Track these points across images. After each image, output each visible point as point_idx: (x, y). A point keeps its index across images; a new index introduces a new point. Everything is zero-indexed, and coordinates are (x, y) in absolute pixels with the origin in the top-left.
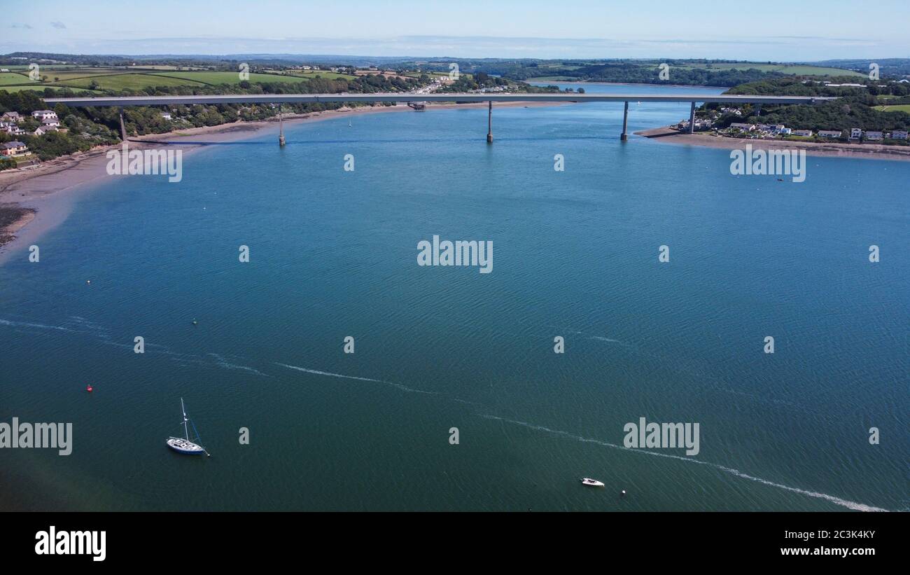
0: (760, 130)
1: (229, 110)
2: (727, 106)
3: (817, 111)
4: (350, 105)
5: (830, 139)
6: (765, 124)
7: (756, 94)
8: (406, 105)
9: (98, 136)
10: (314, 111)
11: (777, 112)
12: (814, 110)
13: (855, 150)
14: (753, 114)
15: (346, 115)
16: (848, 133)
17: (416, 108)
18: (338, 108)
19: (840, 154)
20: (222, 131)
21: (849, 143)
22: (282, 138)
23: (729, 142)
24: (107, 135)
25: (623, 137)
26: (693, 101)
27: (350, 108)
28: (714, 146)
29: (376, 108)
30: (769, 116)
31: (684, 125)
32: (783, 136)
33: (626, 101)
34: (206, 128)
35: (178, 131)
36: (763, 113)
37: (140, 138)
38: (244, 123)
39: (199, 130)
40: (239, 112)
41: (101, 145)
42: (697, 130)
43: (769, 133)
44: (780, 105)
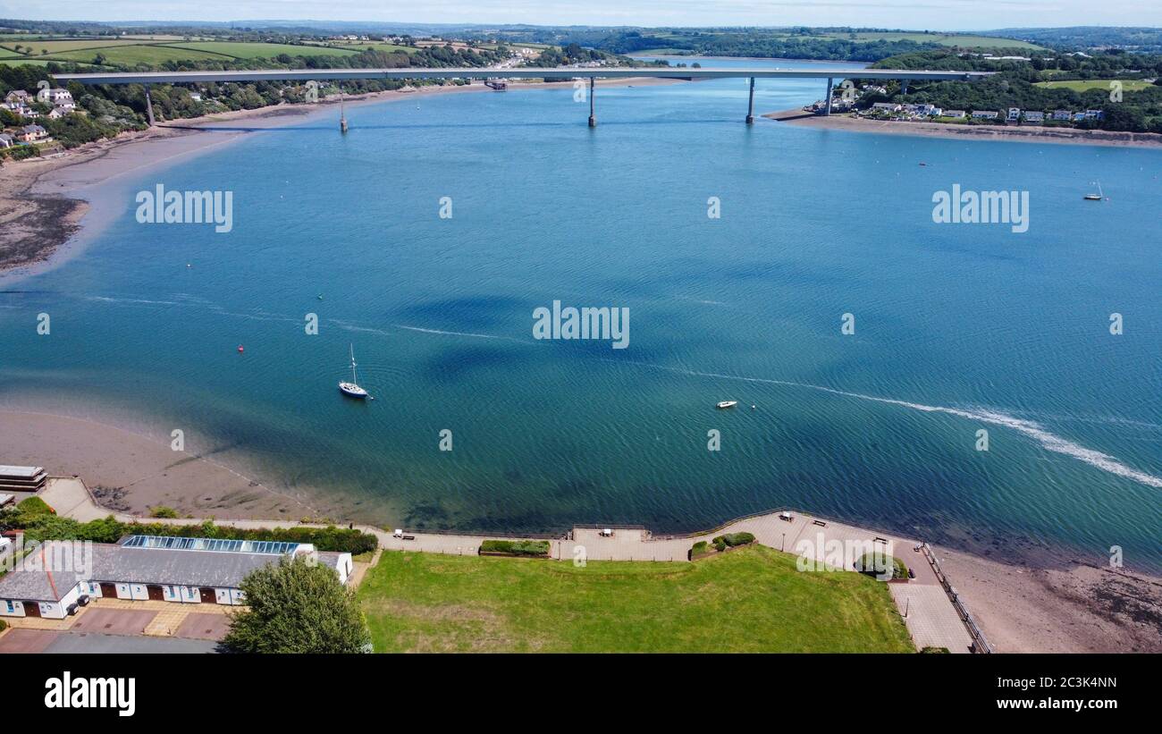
0: (906, 111)
1: (269, 90)
2: (870, 84)
3: (972, 88)
4: (413, 84)
5: (985, 121)
6: (913, 103)
7: (904, 69)
8: (483, 84)
9: (124, 120)
10: (370, 91)
11: (927, 90)
12: (969, 88)
13: (1012, 132)
14: (899, 92)
15: (410, 96)
16: (1005, 113)
17: (496, 87)
18: (399, 87)
19: (995, 137)
20: (265, 115)
21: (1006, 125)
22: (344, 122)
23: (870, 124)
24: (132, 119)
25: (749, 120)
26: (830, 77)
27: (413, 88)
28: (855, 130)
29: (445, 87)
30: (917, 95)
31: (820, 105)
32: (933, 117)
33: (752, 76)
34: (244, 111)
35: (211, 115)
36: (911, 91)
37: (168, 123)
38: (289, 106)
39: (236, 114)
40: (281, 92)
41: (128, 130)
42: (834, 111)
43: (916, 114)
44: (931, 81)
